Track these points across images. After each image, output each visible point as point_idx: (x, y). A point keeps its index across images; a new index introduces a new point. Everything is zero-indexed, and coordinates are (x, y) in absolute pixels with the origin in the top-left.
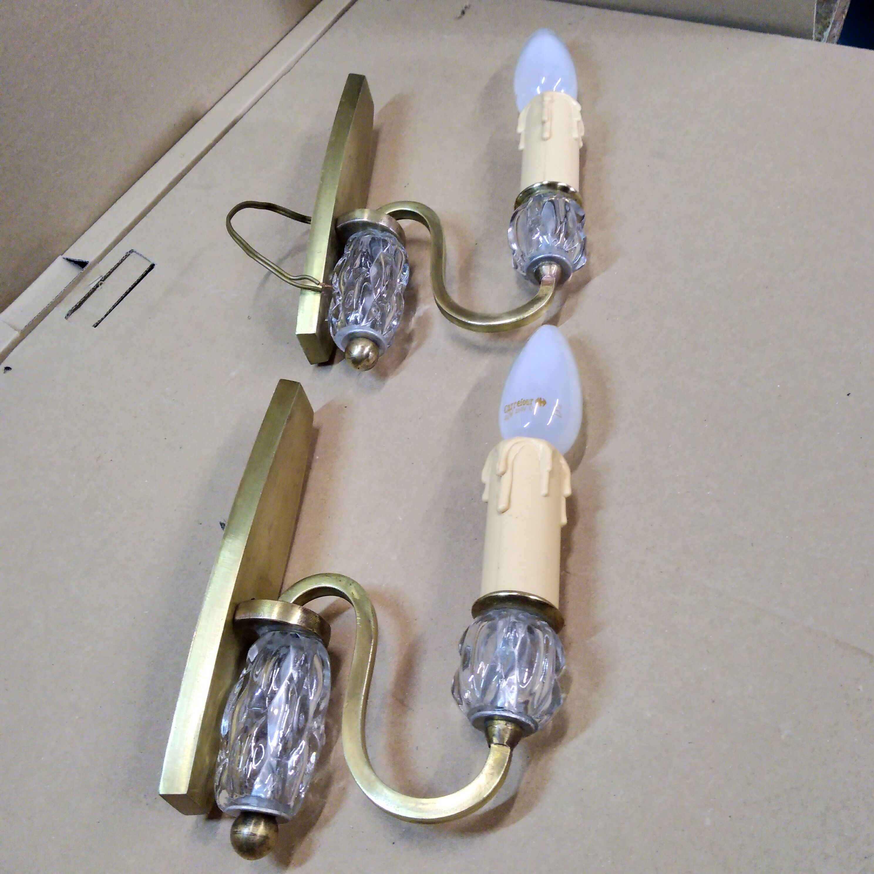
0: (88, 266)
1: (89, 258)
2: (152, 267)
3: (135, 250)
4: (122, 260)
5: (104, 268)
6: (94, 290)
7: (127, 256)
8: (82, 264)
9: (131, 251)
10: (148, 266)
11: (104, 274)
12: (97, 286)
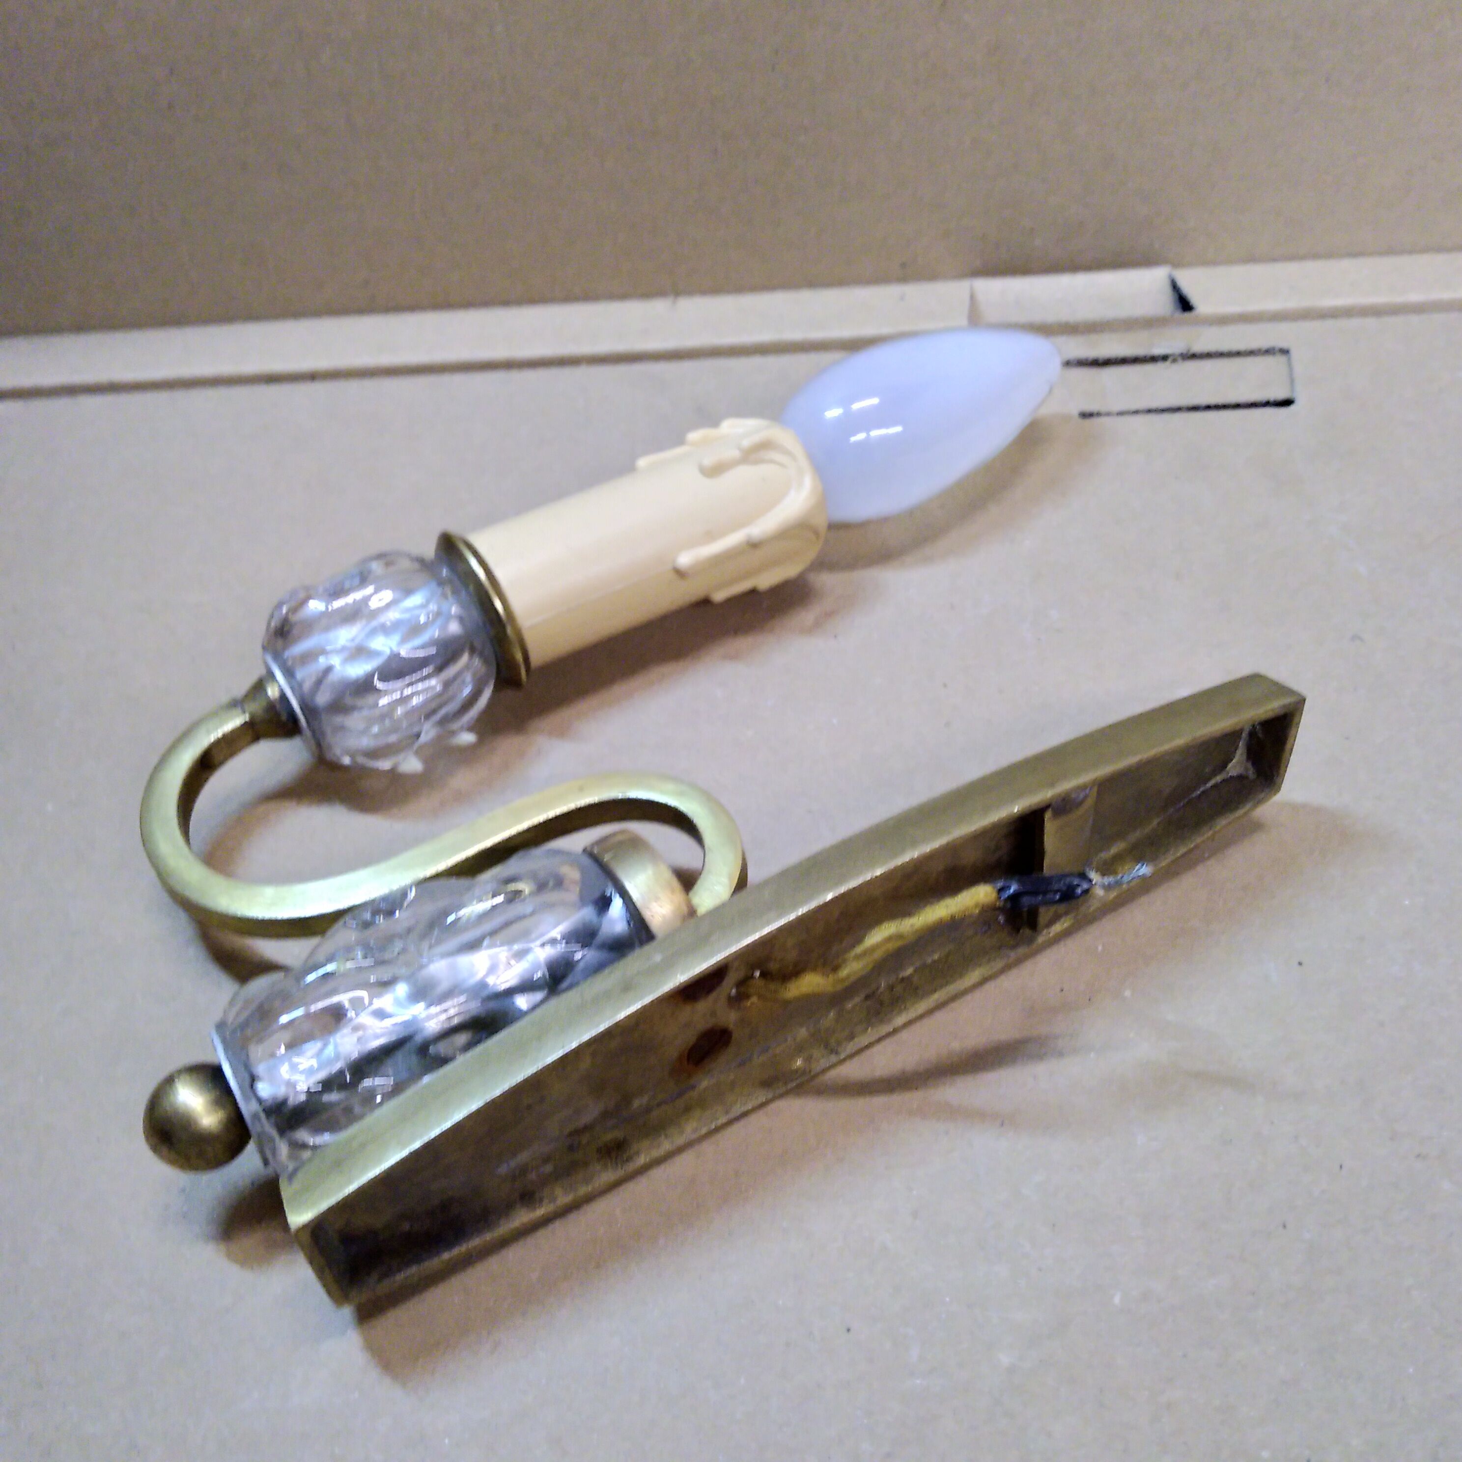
0: (1187, 315)
1: (1203, 306)
2: (1287, 403)
3: (1294, 353)
4: (1251, 353)
5: (1206, 340)
6: (1153, 359)
7: (1268, 352)
8: (1185, 305)
9: (1285, 352)
10: (1281, 395)
11: (1197, 348)
12: (1165, 358)
